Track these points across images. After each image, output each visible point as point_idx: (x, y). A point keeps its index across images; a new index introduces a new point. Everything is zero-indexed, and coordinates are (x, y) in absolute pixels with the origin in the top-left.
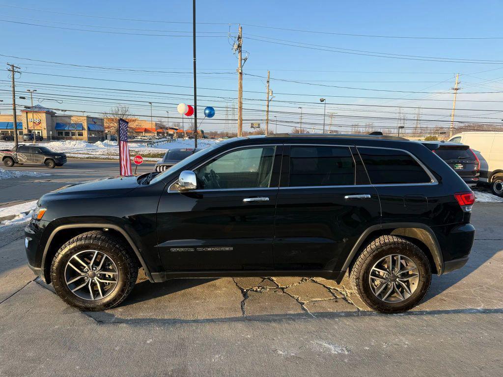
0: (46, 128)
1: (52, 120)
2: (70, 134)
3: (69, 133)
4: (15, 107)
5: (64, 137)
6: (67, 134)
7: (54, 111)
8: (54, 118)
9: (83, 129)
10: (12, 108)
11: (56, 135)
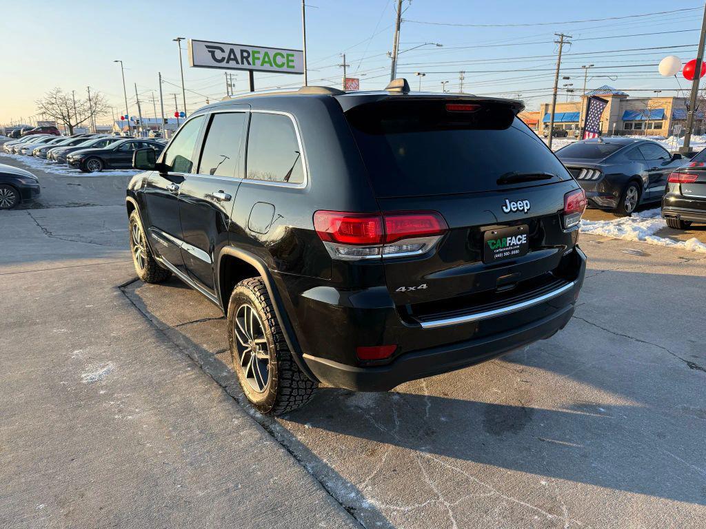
0: (608, 118)
1: (621, 105)
2: (643, 127)
3: (641, 124)
4: (556, 92)
5: (633, 131)
6: (638, 126)
7: (626, 93)
8: (624, 103)
9: (664, 117)
10: (553, 93)
11: (622, 128)
